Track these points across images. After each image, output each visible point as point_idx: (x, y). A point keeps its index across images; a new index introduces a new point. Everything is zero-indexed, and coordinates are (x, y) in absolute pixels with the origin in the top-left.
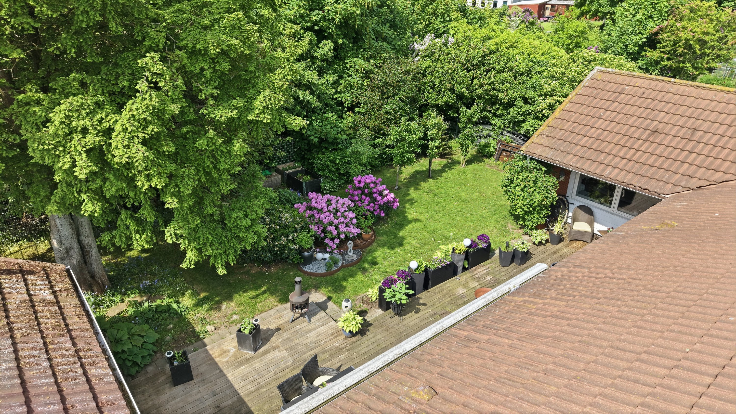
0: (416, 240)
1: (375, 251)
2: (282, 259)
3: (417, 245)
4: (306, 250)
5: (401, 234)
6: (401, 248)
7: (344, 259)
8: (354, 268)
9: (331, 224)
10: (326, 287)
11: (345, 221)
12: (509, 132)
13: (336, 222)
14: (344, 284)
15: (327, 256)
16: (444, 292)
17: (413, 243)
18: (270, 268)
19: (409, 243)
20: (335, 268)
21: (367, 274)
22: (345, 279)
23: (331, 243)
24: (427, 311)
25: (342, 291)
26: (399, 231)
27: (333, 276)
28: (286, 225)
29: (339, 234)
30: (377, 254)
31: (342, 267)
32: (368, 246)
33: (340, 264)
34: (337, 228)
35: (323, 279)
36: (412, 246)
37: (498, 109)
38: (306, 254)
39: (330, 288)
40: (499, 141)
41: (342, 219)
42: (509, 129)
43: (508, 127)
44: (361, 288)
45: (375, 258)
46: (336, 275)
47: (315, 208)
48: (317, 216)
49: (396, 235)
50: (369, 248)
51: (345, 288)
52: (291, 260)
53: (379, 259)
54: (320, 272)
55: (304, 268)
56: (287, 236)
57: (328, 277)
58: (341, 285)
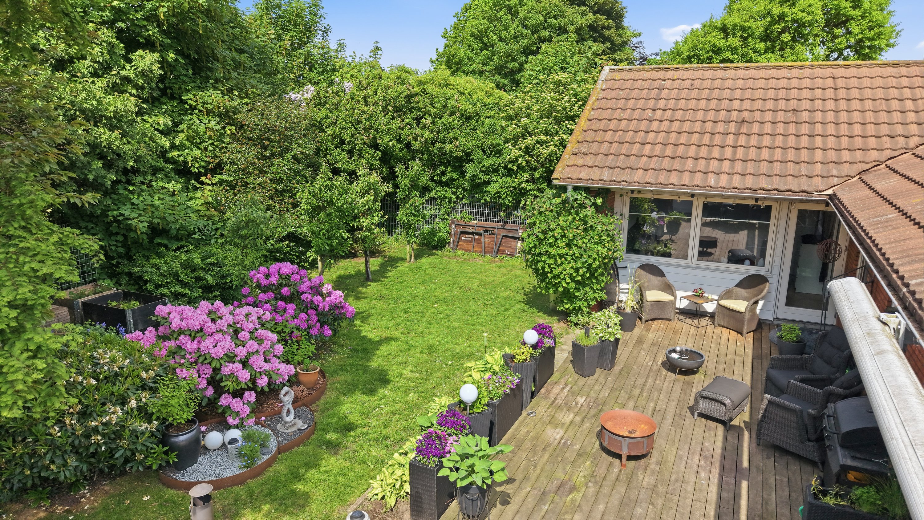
0: (410, 368)
1: (337, 403)
2: (112, 467)
3: (417, 375)
4: (180, 428)
5: (374, 363)
6: (390, 387)
7: (276, 433)
8: (310, 449)
9: (231, 358)
10: (256, 509)
11: (262, 350)
12: (465, 205)
13: (241, 352)
14: (301, 487)
15: (235, 433)
16: (528, 444)
17: (407, 373)
18: (78, 502)
19: (400, 376)
20: (265, 458)
21: (342, 452)
22: (297, 477)
23: (236, 404)
24: (523, 493)
25: (303, 506)
26: (368, 360)
27: (263, 478)
28: (117, 375)
29: (253, 380)
30: (345, 408)
31: (280, 451)
32: (318, 398)
33: (273, 445)
34: (245, 364)
35: (241, 491)
36: (408, 380)
37: (443, 173)
38: (182, 439)
39: (266, 508)
40: (453, 222)
41: (253, 345)
42: (465, 201)
43: (462, 199)
44: (347, 486)
45: (346, 418)
46: (271, 472)
47: (181, 332)
48: (191, 346)
49: (366, 369)
50: (322, 401)
51: (306, 496)
52: (141, 463)
53: (354, 418)
54: (227, 474)
55: (179, 477)
56: (123, 402)
57: (252, 483)
58: (294, 493)
